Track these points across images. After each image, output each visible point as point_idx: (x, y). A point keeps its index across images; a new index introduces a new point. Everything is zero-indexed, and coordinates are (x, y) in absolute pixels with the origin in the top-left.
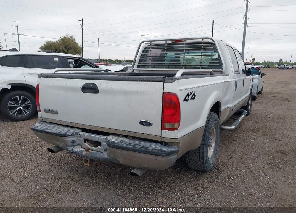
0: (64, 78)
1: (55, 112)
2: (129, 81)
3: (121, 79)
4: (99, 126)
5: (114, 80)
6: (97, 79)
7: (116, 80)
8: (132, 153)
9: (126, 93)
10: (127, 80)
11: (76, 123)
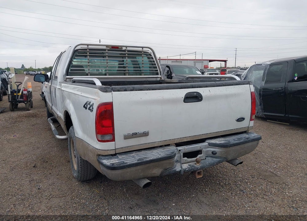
0: (156, 89)
1: (146, 134)
2: (227, 86)
3: (220, 85)
4: (200, 134)
5: (215, 87)
6: (198, 87)
7: (216, 86)
8: (242, 146)
9: (227, 96)
10: (225, 85)
11: (173, 138)
